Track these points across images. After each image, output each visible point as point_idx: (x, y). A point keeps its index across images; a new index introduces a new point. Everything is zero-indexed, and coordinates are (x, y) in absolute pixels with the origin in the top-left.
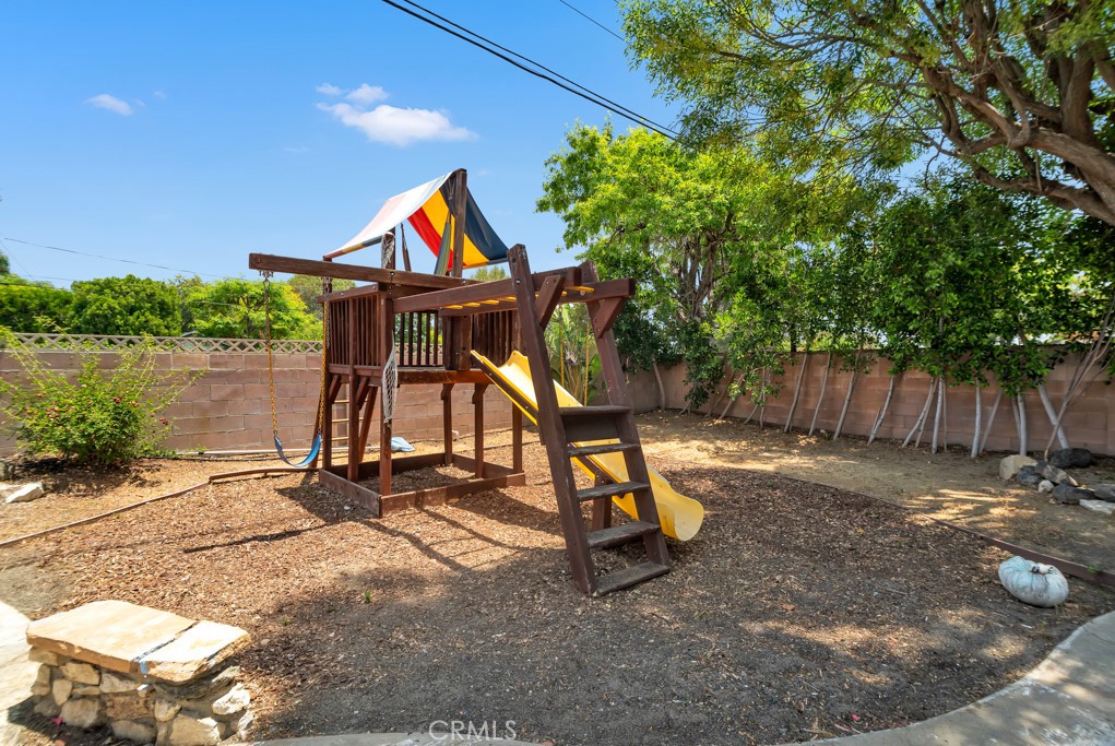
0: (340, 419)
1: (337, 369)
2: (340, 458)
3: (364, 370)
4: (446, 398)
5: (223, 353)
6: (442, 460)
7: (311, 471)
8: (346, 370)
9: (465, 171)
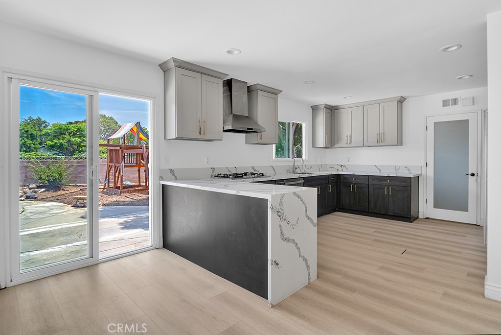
0: (112, 176)
1: (111, 164)
2: (112, 185)
3: (117, 165)
4: (139, 171)
5: (81, 160)
6: (138, 186)
7: (104, 189)
8: (113, 165)
9: (139, 122)
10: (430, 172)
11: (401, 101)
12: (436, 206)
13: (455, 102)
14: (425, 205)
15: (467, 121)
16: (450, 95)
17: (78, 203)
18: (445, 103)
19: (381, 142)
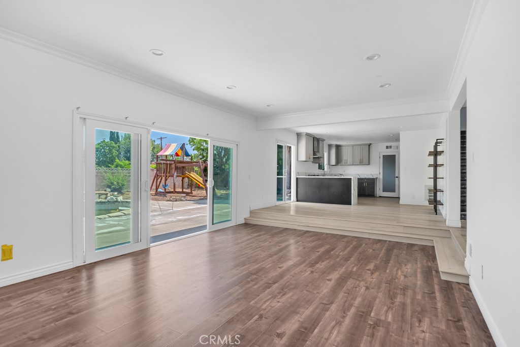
10: (381, 177)
11: (370, 145)
12: (384, 191)
13: (391, 147)
14: (379, 191)
15: (395, 155)
16: (389, 144)
17: (171, 199)
18: (387, 147)
19: (361, 163)
